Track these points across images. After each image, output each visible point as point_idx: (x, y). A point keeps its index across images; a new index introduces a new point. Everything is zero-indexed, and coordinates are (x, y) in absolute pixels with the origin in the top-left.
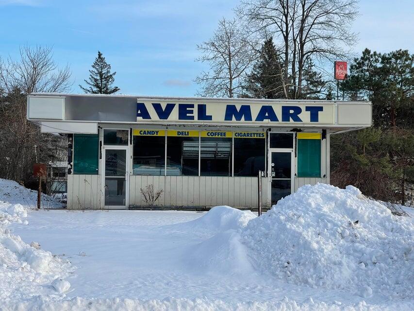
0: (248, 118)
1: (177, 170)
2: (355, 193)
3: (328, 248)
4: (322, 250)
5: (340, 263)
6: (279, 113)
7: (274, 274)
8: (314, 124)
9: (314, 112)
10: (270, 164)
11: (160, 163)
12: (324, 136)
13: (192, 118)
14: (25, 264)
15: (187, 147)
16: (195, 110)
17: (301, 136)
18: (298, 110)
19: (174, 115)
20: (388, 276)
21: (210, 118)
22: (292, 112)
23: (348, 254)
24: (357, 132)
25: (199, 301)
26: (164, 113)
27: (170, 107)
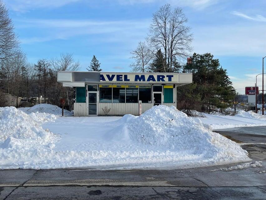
0: (144, 80)
1: (118, 101)
2: (174, 108)
3: (160, 130)
4: (157, 131)
5: (164, 136)
6: (156, 78)
7: (138, 141)
8: (170, 82)
9: (170, 77)
10: (153, 98)
11: (110, 98)
12: (174, 87)
13: (122, 80)
14: (39, 137)
15: (121, 92)
16: (123, 77)
17: (165, 87)
18: (163, 77)
19: (115, 79)
20: (181, 141)
21: (129, 80)
22: (161, 77)
23: (167, 132)
24: (187, 85)
25: (101, 151)
26: (111, 79)
27: (113, 76)
